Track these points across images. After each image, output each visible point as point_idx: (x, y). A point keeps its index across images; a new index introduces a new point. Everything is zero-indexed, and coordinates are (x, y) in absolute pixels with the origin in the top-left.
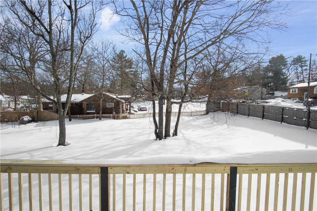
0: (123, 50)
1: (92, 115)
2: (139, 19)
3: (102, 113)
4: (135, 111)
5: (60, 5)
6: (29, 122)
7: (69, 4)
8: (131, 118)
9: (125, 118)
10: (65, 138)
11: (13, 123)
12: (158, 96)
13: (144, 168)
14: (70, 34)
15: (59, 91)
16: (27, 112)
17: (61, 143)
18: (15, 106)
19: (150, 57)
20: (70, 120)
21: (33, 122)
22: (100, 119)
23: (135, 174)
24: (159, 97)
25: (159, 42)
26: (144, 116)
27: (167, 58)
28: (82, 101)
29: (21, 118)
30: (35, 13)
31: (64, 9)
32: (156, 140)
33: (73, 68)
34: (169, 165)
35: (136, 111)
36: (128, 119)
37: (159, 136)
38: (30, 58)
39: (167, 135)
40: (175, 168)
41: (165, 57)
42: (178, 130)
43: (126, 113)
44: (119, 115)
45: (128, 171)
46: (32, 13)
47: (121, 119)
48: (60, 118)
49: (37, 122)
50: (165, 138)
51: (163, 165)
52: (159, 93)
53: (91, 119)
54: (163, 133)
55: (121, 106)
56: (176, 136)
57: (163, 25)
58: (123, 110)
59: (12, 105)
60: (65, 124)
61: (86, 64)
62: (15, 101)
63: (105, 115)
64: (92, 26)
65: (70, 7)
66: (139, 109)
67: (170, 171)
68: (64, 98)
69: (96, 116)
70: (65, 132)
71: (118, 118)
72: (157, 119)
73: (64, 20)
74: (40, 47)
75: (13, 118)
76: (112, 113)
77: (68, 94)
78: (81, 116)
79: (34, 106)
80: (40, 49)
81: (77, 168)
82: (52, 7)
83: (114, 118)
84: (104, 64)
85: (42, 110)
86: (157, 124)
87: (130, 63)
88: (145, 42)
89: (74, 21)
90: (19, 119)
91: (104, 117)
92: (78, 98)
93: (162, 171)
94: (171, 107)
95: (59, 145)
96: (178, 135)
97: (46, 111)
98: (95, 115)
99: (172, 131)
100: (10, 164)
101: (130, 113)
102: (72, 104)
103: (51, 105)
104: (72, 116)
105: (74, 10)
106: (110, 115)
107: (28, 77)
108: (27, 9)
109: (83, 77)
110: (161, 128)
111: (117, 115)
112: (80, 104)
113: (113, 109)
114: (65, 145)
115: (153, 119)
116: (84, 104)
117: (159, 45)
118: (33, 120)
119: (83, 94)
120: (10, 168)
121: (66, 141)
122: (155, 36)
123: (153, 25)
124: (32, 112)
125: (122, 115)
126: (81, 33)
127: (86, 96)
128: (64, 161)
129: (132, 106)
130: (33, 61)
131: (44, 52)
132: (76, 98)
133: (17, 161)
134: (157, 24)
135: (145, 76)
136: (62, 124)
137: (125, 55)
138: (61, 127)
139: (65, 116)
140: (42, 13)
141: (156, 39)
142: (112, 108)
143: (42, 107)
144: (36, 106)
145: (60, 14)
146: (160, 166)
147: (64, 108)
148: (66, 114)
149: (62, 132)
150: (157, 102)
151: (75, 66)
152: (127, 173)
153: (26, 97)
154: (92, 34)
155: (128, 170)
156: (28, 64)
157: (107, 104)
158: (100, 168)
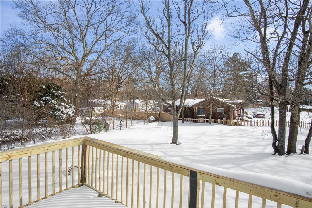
0: (237, 52)
1: (203, 119)
2: (252, 15)
3: (212, 118)
4: (248, 118)
5: (177, 23)
6: (154, 121)
7: (184, 20)
8: (243, 125)
9: (236, 124)
10: (177, 138)
11: (144, 121)
12: (277, 101)
13: (237, 183)
14: (184, 46)
15: (174, 96)
16: (152, 113)
17: (174, 141)
18: (146, 108)
19: (268, 55)
20: (183, 122)
21: (156, 121)
22: (210, 124)
23: (226, 188)
24: (279, 102)
25: (281, 36)
26: (259, 124)
27: (293, 53)
28: (194, 106)
29: (149, 118)
30: (159, 35)
31: (180, 26)
32: (275, 154)
33: (186, 76)
34: (271, 189)
35: (250, 118)
36: (239, 125)
37: (278, 150)
38: (156, 70)
39: (291, 150)
40: (280, 196)
41: (290, 53)
42: (310, 147)
43: (238, 119)
44: (230, 121)
45: (218, 182)
46: (157, 35)
47: (232, 125)
48: (174, 119)
49: (159, 121)
50: (288, 154)
51: (262, 187)
52: (280, 98)
53: (201, 123)
54: (285, 147)
55: (232, 111)
56: (307, 155)
57: (287, 14)
58: (234, 116)
59: (144, 107)
60: (177, 125)
61: (200, 71)
62: (147, 104)
63: (215, 120)
64: (204, 35)
65: (184, 23)
66: (255, 116)
67: (272, 197)
68: (177, 103)
69: (206, 121)
70: (178, 132)
71: (228, 124)
72: (277, 129)
73: (180, 35)
74: (163, 61)
75: (144, 117)
76: (222, 119)
77: (181, 99)
78: (192, 119)
79: (157, 108)
80: (163, 63)
81: (171, 166)
82: (171, 26)
83: (224, 123)
84: (215, 69)
85: (163, 112)
86: (276, 135)
87: (245, 65)
88: (261, 39)
89: (187, 34)
90: (147, 118)
91: (213, 122)
92: (190, 102)
93: (261, 194)
94: (299, 115)
95: (172, 143)
96: (309, 153)
97: (165, 113)
98: (205, 119)
99: (299, 147)
100: (128, 151)
101: (242, 119)
102: (185, 108)
103: (169, 109)
104: (185, 119)
105: (188, 24)
106: (220, 120)
107: (154, 86)
108: (154, 33)
109: (196, 83)
110: (283, 141)
111: (227, 121)
112: (192, 108)
113: (224, 114)
114: (177, 144)
115: (271, 129)
116: (196, 108)
117: (281, 39)
118: (156, 120)
119: (195, 99)
120: (128, 154)
121: (178, 140)
122: (275, 30)
123: (273, 17)
124: (156, 113)
125: (232, 121)
126: (194, 43)
127: (197, 101)
128: (162, 158)
129: (245, 112)
130: (158, 73)
131: (166, 65)
132: (188, 102)
133: (132, 150)
134: (279, 14)
135: (261, 78)
136: (176, 125)
137: (238, 57)
138: (175, 128)
139: (178, 118)
140: (164, 33)
141: (277, 33)
142: (222, 113)
143: (163, 110)
144: (159, 109)
145: (177, 30)
146: (257, 187)
147: (177, 111)
148: (178, 116)
149: (175, 132)
150: (277, 109)
151: (188, 74)
152: (217, 183)
153: (152, 101)
154: (204, 43)
155: (218, 180)
156: (154, 75)
157: (217, 109)
158: (190, 171)
